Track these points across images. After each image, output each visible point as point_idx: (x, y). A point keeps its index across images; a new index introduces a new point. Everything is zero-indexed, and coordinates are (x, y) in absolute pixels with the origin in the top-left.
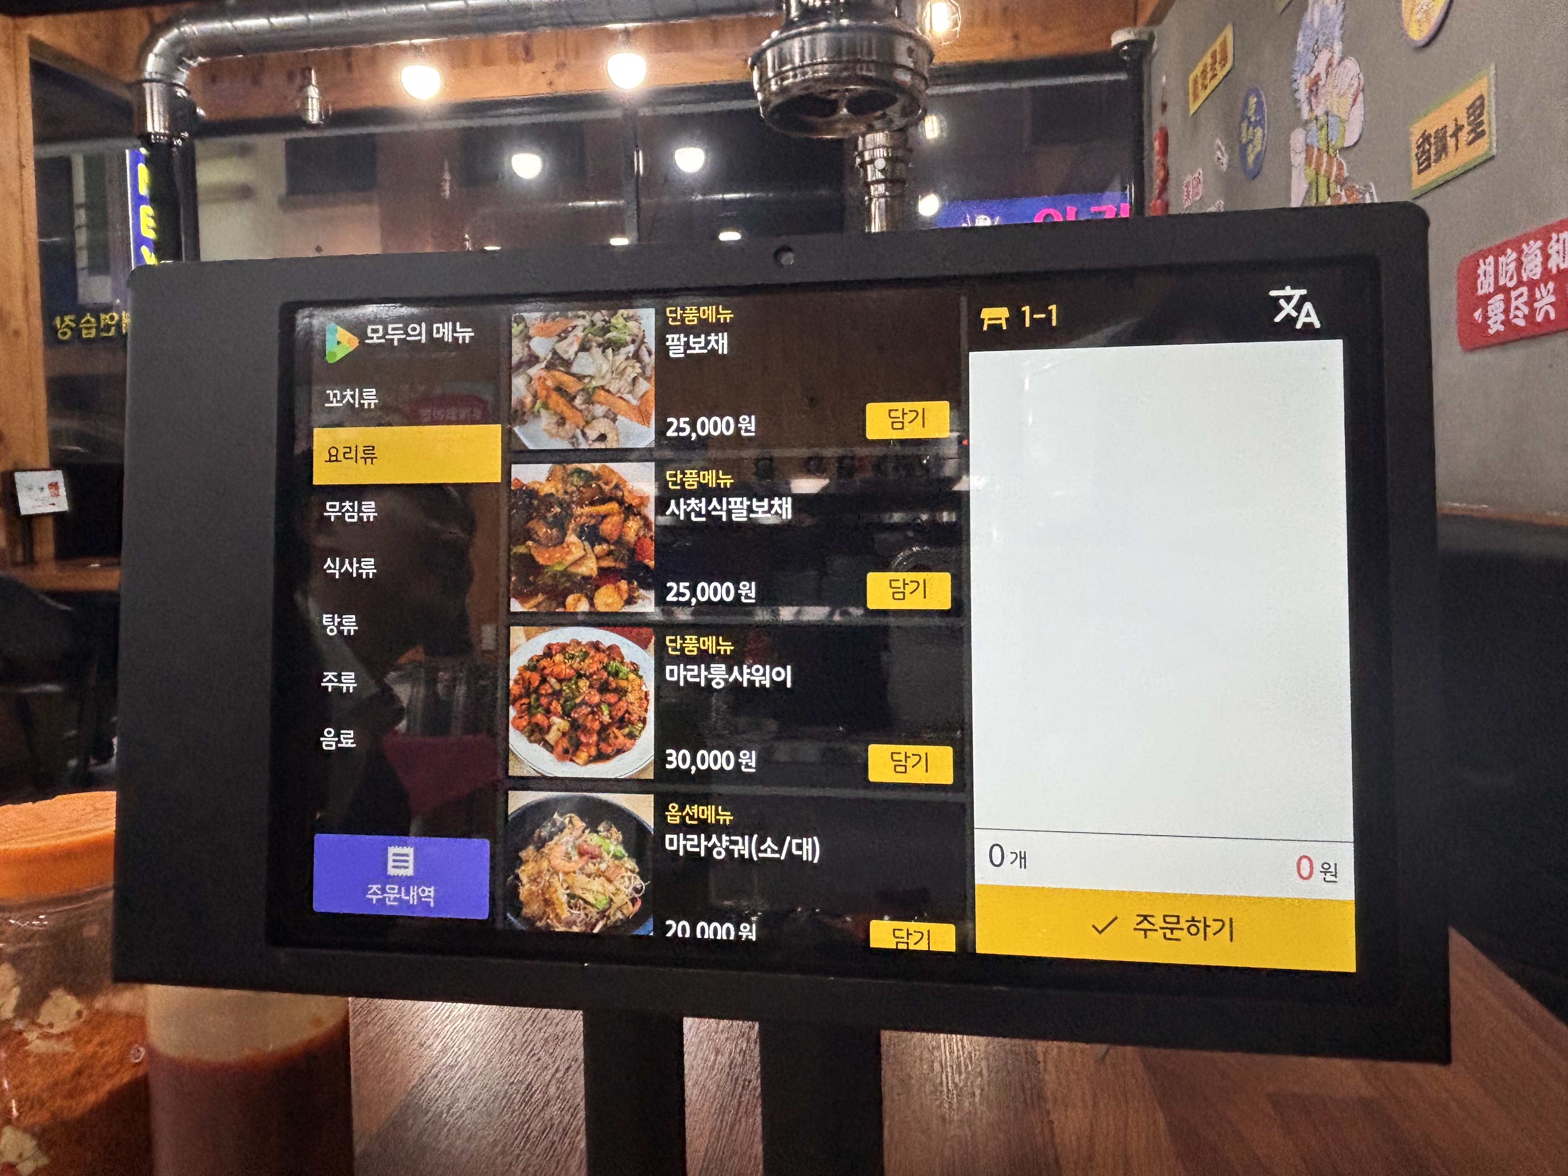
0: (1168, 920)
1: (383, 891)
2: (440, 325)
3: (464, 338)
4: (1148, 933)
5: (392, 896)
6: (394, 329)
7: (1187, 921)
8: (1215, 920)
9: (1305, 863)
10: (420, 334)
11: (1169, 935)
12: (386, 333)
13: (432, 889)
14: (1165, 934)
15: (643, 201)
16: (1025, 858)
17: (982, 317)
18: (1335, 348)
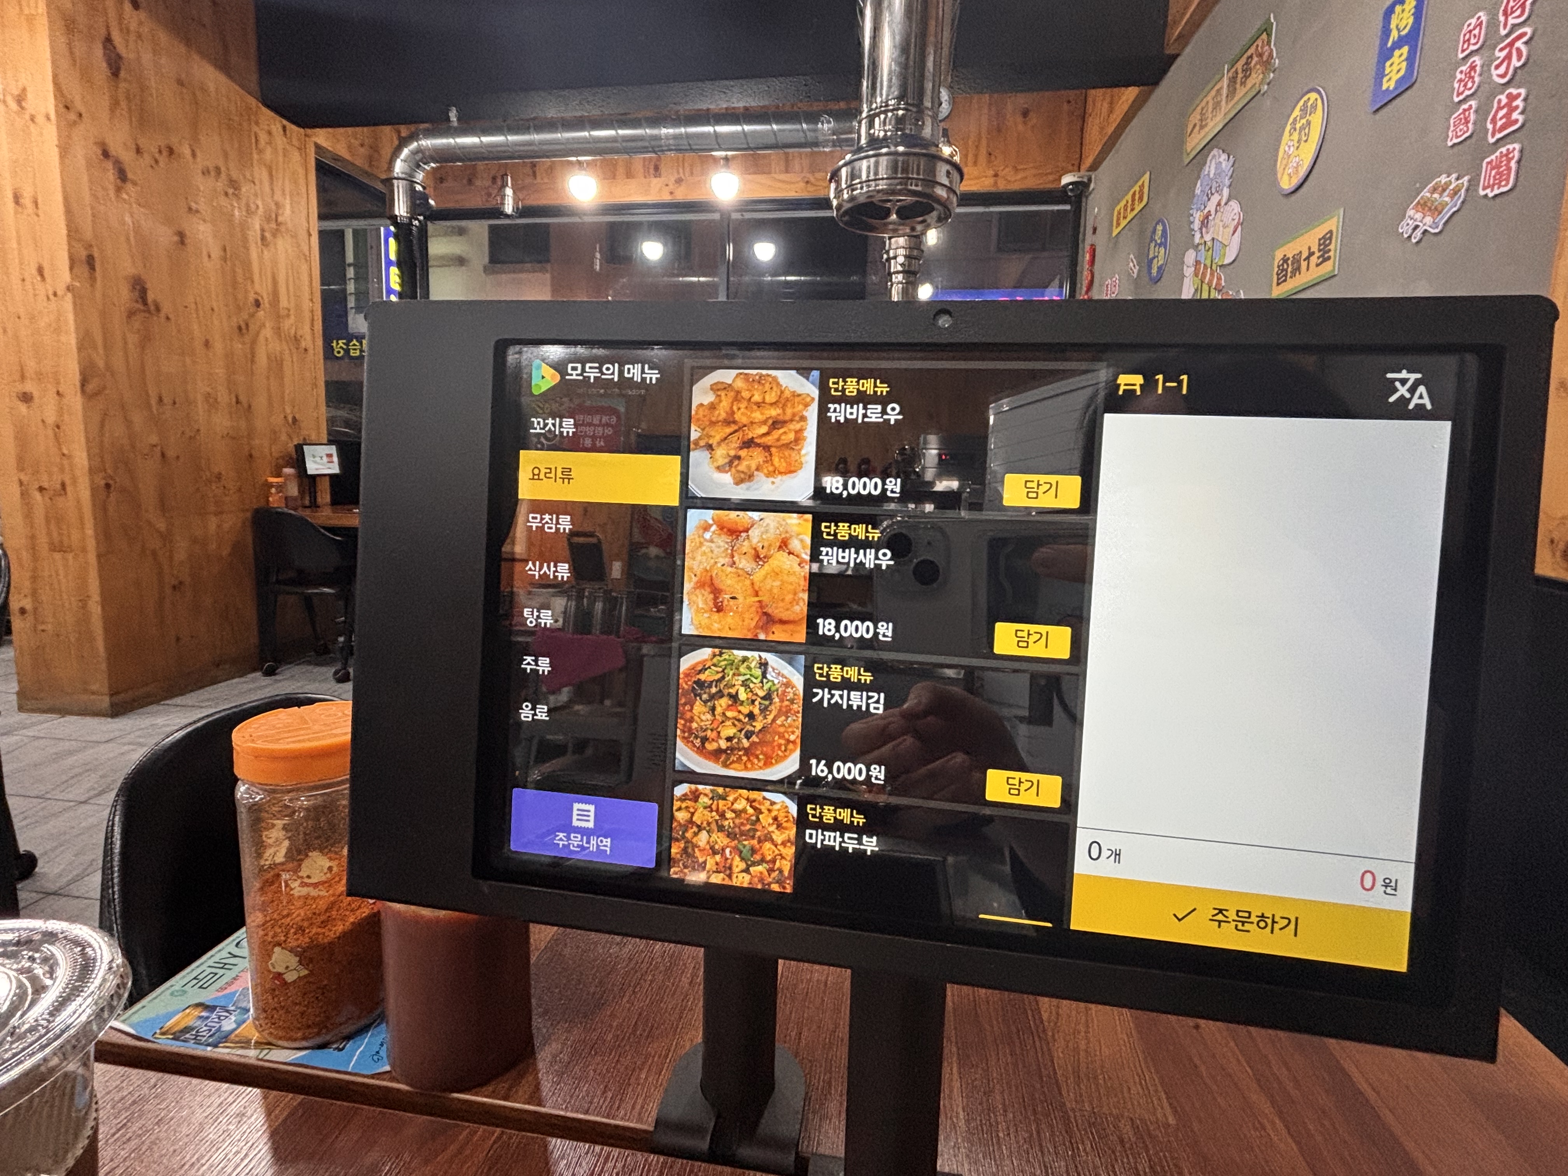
0: (1240, 914)
1: (569, 838)
2: (631, 366)
3: (651, 379)
4: (1222, 924)
5: (576, 844)
6: (591, 368)
7: (1258, 917)
8: (1282, 918)
9: (1368, 877)
10: (613, 374)
11: (1240, 926)
12: (583, 370)
13: (609, 840)
14: (1236, 926)
15: (732, 279)
16: (1120, 855)
17: (1118, 382)
18: (1443, 429)
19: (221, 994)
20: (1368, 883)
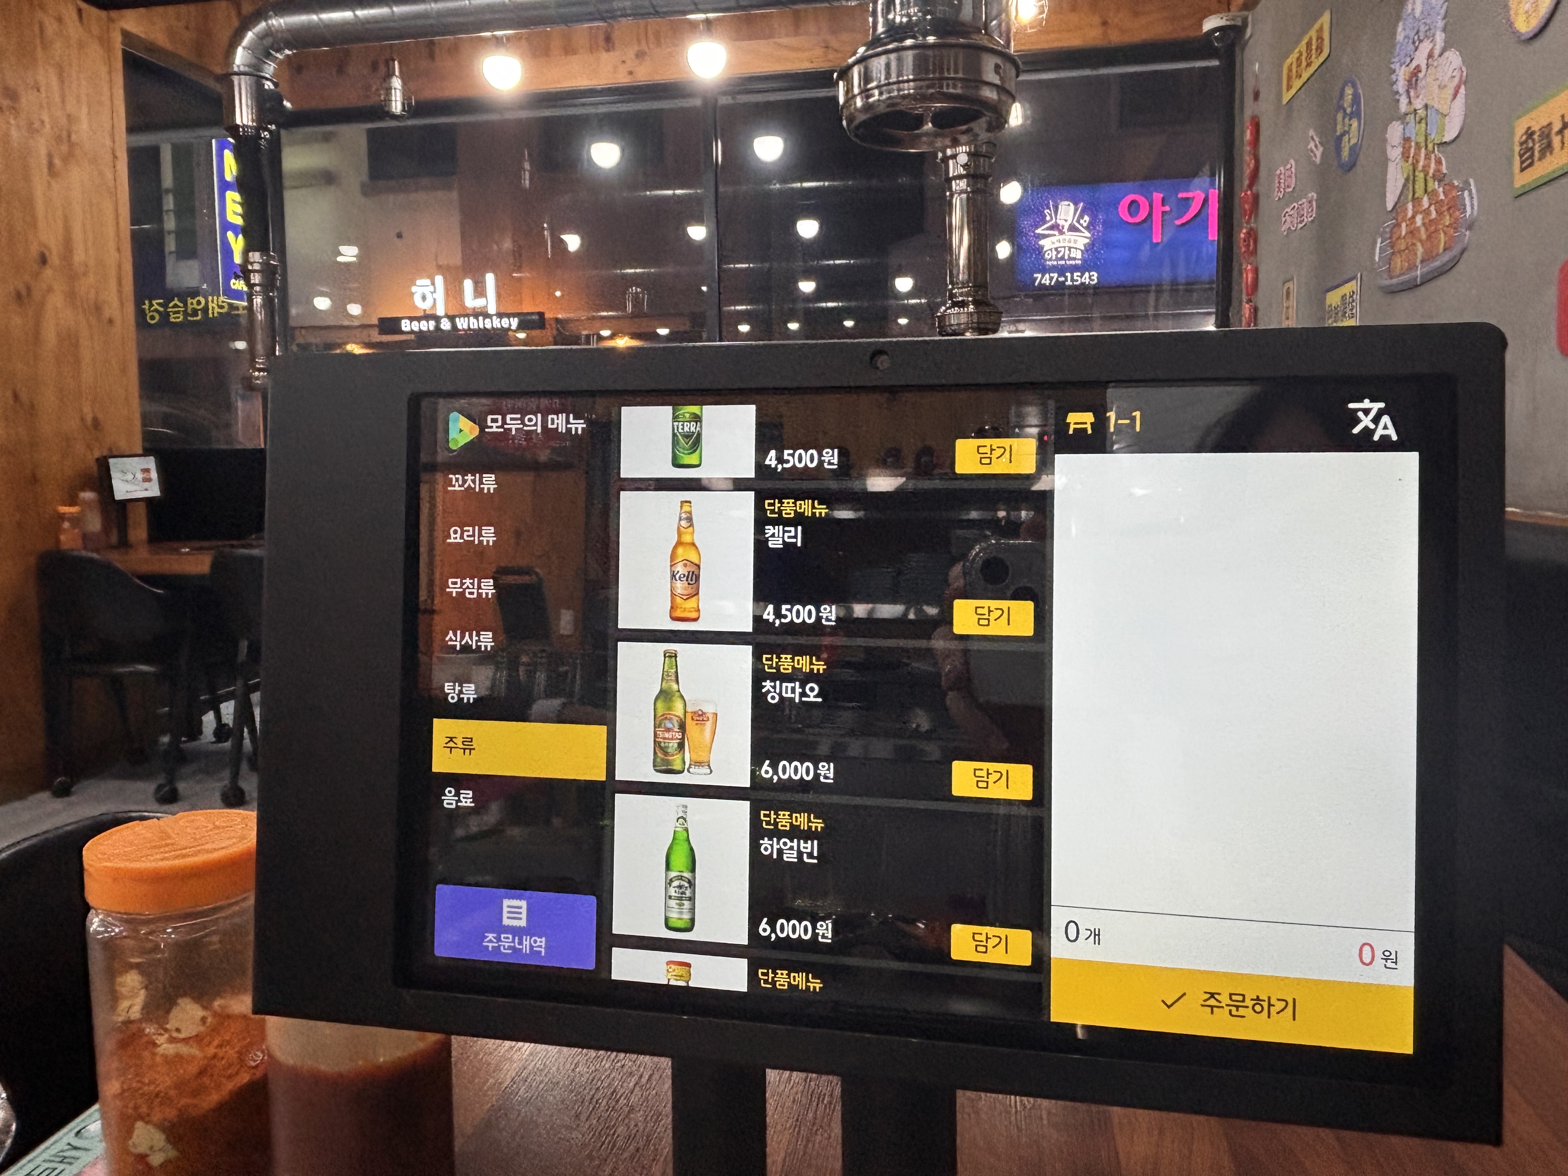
0: (1234, 997)
2: (555, 417)
3: (576, 429)
4: (1215, 1009)
6: (512, 419)
7: (1252, 1000)
8: (1278, 1000)
9: (1367, 949)
10: (536, 425)
12: (504, 422)
13: (543, 939)
14: (1230, 1011)
15: (721, 189)
16: (1099, 935)
17: (1068, 421)
18: (1410, 461)
20: (1367, 957)
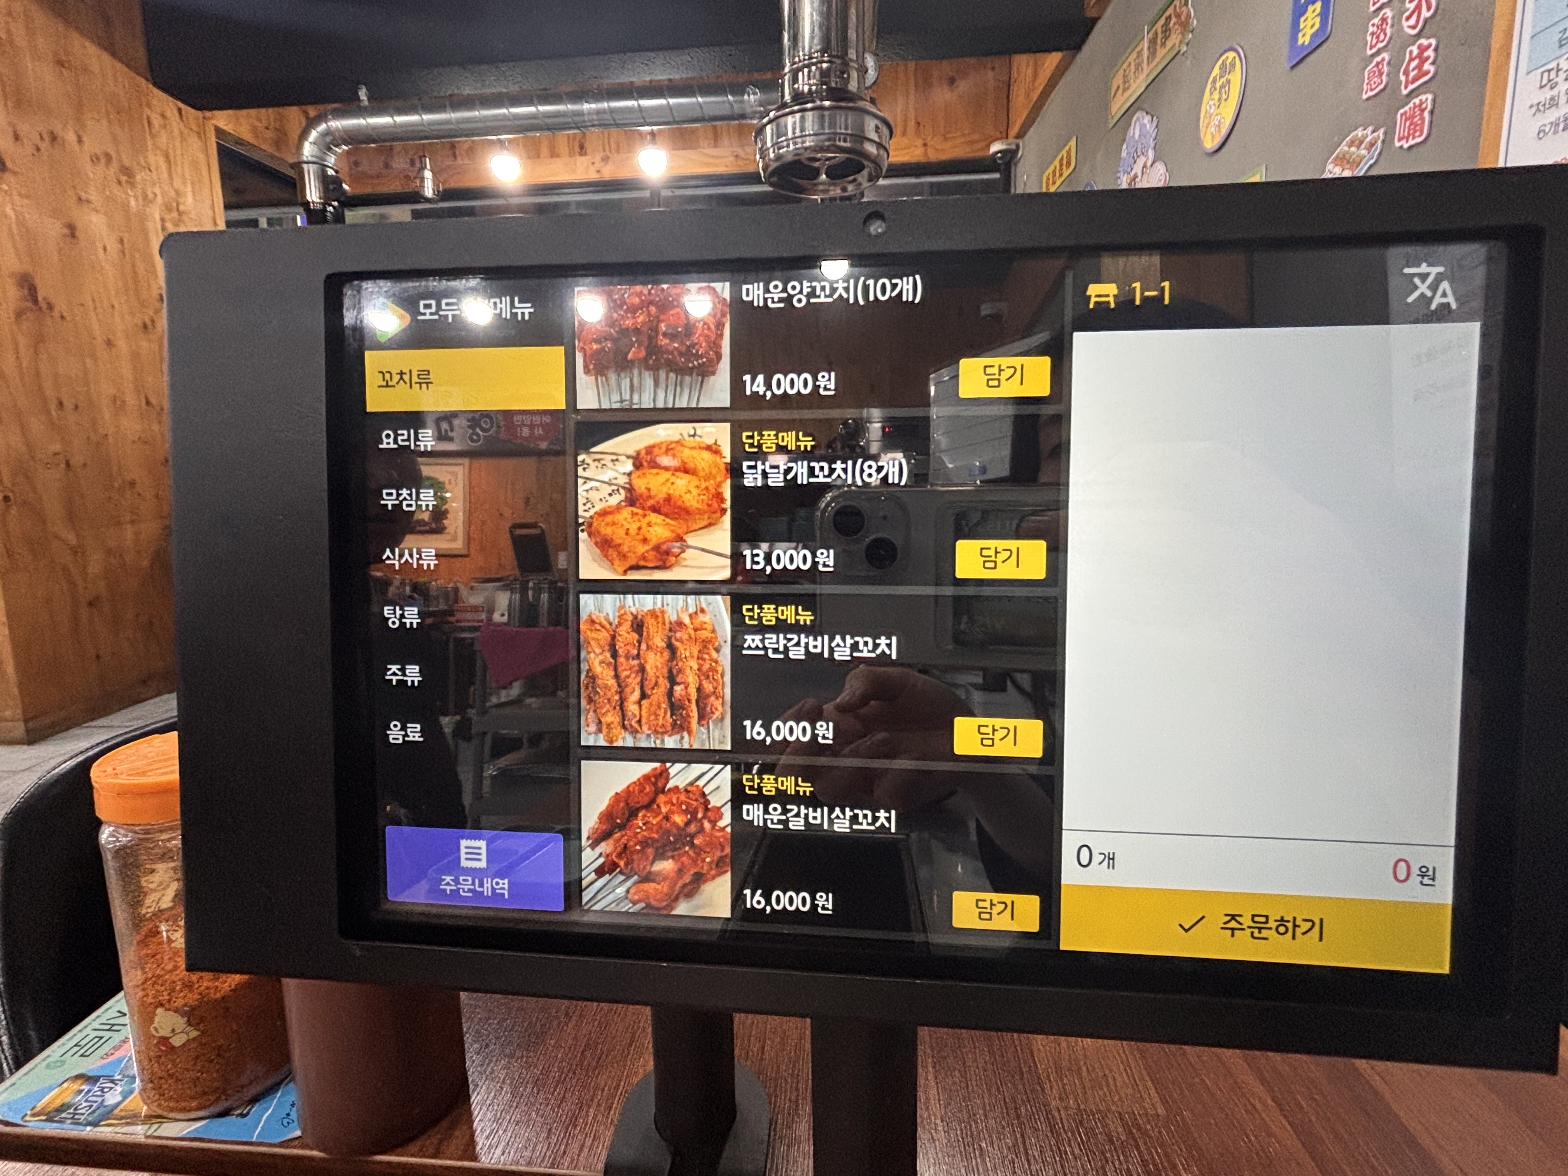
0: (1257, 919)
1: (457, 882)
2: (497, 300)
3: (523, 314)
4: (1236, 932)
5: (466, 888)
6: (447, 305)
7: (1276, 921)
8: (1305, 920)
9: (1402, 866)
11: (1256, 934)
12: (439, 308)
13: (506, 881)
14: (1252, 933)
16: (1114, 859)
17: (1088, 293)
18: (1471, 331)
19: (105, 1061)
20: (1402, 874)
